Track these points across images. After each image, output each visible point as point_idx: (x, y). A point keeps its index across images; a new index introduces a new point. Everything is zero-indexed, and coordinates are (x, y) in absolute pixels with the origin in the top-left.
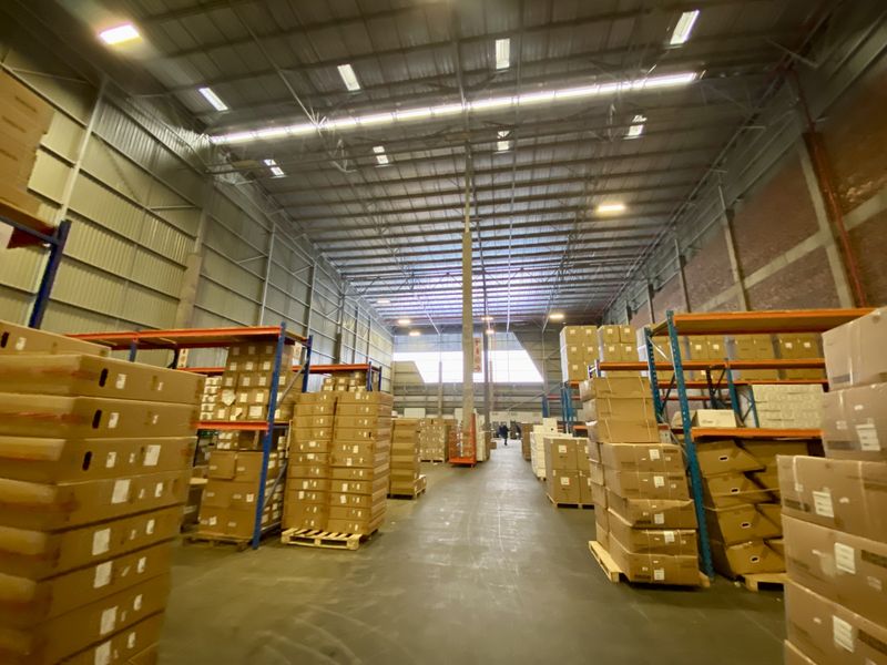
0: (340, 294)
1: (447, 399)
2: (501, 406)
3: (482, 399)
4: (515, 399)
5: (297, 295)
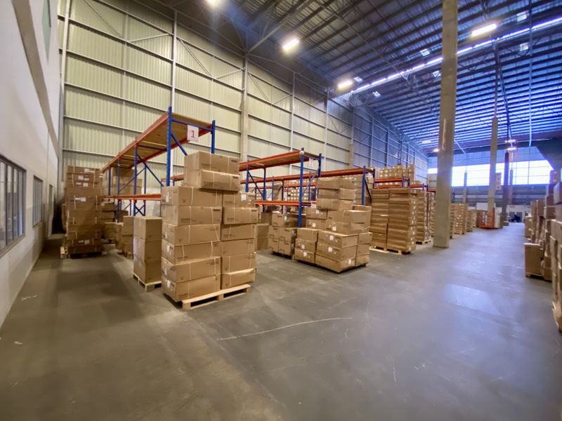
0: (399, 141)
1: (469, 196)
2: (517, 201)
3: (501, 197)
5: (382, 149)
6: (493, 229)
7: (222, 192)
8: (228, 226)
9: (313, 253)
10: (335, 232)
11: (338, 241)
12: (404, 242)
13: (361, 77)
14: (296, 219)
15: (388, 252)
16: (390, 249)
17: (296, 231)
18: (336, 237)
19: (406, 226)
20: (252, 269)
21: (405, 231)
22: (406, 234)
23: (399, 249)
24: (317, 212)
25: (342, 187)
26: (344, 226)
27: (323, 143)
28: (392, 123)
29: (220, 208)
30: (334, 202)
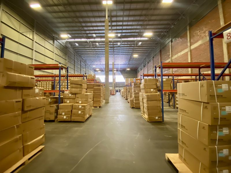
0: (85, 65)
4: (120, 85)
5: (79, 67)
6: (115, 95)
7: (22, 88)
8: (27, 112)
9: (70, 116)
10: (80, 104)
11: (84, 108)
12: (99, 103)
13: (71, 35)
14: (55, 100)
15: (94, 108)
16: (94, 106)
17: (58, 106)
18: (82, 106)
19: (100, 97)
20: (43, 135)
21: (100, 99)
22: (100, 100)
23: (98, 106)
24: (70, 95)
25: (83, 83)
26: (85, 100)
27: (53, 59)
28: (82, 57)
29: (21, 100)
30: (79, 90)
